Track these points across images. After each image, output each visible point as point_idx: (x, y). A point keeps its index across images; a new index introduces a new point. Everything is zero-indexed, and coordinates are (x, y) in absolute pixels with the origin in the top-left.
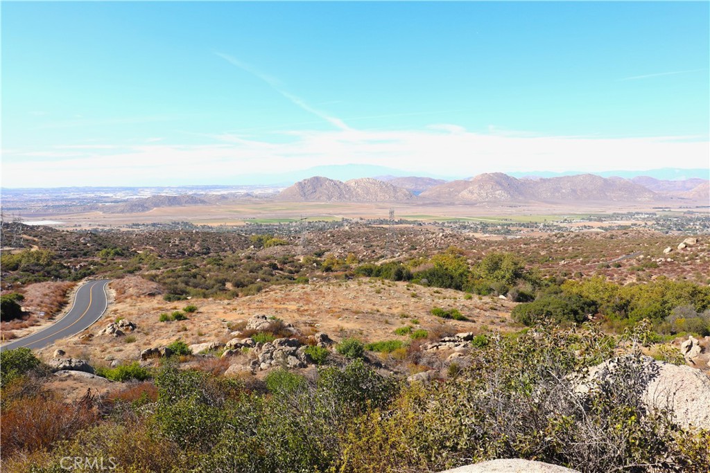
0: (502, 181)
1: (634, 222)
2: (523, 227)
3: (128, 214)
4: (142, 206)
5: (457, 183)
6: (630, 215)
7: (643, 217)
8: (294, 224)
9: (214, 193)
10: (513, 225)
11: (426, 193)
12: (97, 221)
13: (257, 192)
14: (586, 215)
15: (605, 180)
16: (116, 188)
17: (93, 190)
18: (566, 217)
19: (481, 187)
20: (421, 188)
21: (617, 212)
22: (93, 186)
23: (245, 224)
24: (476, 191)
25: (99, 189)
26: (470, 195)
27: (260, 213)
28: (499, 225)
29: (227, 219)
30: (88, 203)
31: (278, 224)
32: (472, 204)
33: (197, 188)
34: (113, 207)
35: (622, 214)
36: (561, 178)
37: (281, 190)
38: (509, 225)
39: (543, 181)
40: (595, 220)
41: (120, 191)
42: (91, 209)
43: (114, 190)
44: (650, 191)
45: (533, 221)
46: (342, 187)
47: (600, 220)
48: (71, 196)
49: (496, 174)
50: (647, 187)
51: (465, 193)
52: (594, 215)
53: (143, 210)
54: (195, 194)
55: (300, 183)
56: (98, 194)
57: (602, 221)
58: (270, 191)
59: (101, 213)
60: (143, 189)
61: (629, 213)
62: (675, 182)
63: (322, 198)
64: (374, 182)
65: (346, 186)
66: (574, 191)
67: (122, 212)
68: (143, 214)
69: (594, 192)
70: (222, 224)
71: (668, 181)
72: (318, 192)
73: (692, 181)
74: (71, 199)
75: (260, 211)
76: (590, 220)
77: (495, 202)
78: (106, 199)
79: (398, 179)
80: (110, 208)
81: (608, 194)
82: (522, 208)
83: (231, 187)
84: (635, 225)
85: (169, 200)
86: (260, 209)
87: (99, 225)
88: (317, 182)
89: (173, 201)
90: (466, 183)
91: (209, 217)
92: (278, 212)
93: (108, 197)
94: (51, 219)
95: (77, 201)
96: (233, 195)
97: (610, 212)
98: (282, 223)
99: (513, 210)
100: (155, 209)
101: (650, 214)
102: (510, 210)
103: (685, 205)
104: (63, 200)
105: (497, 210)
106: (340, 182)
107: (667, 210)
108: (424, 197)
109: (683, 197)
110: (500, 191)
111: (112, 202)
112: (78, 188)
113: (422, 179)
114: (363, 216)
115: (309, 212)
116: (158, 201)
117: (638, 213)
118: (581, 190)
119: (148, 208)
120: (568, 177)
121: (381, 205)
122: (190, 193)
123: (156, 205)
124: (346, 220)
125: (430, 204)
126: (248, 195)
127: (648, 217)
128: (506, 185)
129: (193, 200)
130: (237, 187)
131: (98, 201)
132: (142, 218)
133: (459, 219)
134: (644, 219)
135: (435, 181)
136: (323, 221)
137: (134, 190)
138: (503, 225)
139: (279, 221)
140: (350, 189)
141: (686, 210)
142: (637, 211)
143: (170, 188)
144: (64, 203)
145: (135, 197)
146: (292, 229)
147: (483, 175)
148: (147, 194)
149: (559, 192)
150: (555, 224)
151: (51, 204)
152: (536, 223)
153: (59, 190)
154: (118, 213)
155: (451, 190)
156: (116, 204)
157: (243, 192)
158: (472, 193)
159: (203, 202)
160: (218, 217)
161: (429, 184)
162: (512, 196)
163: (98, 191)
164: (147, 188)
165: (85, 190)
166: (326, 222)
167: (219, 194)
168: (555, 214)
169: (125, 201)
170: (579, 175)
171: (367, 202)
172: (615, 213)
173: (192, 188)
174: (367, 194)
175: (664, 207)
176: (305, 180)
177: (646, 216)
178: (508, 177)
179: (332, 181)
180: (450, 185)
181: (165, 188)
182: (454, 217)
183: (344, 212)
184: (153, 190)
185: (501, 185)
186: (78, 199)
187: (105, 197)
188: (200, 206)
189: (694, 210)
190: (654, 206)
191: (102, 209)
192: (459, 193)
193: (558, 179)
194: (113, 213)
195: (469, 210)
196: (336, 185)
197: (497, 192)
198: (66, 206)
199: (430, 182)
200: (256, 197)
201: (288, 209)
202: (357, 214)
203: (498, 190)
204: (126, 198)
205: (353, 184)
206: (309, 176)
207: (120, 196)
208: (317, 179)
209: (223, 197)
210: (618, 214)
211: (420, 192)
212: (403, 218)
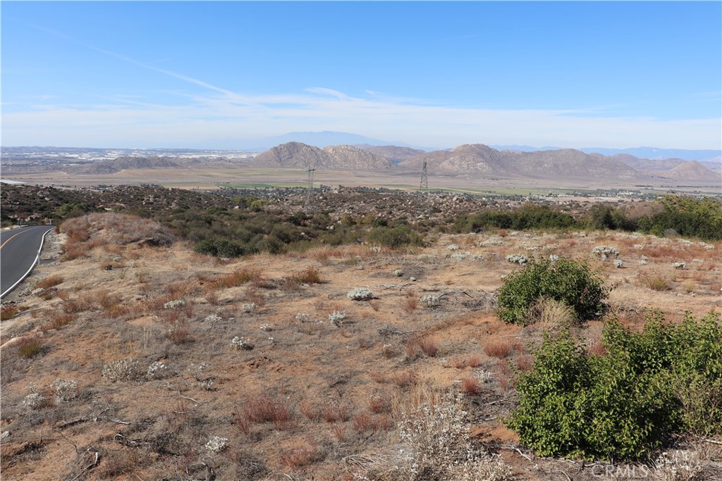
0: (483, 152)
1: (619, 198)
2: (508, 200)
3: (94, 175)
4: (109, 167)
5: (438, 153)
6: (615, 192)
7: (628, 194)
8: (271, 189)
9: (185, 157)
10: (499, 198)
11: (405, 163)
12: (61, 182)
13: (230, 157)
14: (571, 190)
15: (588, 156)
16: (82, 149)
17: (57, 150)
18: (550, 192)
19: (462, 158)
20: (399, 157)
21: (600, 188)
22: (57, 146)
23: (219, 188)
24: (457, 162)
25: (64, 150)
26: (450, 167)
27: (234, 178)
28: (484, 197)
29: (199, 183)
30: (51, 163)
31: (254, 189)
32: (452, 175)
33: (167, 151)
34: (77, 168)
35: (606, 191)
36: (543, 152)
37: (254, 156)
38: (494, 197)
39: (526, 154)
40: (581, 196)
41: (86, 152)
42: (54, 169)
43: (79, 151)
44: (632, 169)
45: (519, 193)
46: (319, 153)
47: (585, 195)
48: (33, 155)
49: (477, 146)
50: (628, 164)
51: (445, 164)
52: (579, 191)
53: (110, 172)
54: (165, 157)
55: (276, 148)
56: (62, 154)
57: (588, 197)
58: (244, 156)
59: (65, 173)
60: (111, 150)
61: (613, 190)
62: (655, 161)
63: (298, 165)
64: (353, 149)
65: (323, 152)
66: (556, 166)
67: (88, 172)
68: (110, 175)
69: (577, 168)
70: (195, 188)
71: (648, 160)
72: (294, 158)
73: (671, 160)
74: (33, 159)
75: (234, 176)
76: (576, 195)
77: (476, 174)
78: (71, 160)
79: (377, 147)
80: (75, 169)
81: (591, 170)
82: (505, 181)
83: (203, 152)
84: (622, 201)
85: (139, 162)
86: (235, 173)
87: (63, 186)
88: (293, 148)
89: (142, 163)
90: (447, 154)
91: (180, 181)
92: (253, 177)
93: (72, 158)
94: (10, 179)
95: (39, 161)
96: (206, 159)
97: (594, 188)
98: (258, 188)
99: (496, 183)
100: (123, 170)
101: (634, 191)
102: (492, 183)
103: (665, 184)
104: (24, 159)
105: (479, 182)
106: (318, 149)
107: (649, 188)
108: (404, 167)
109: (663, 176)
110: (482, 163)
111: (77, 163)
112: (40, 148)
113: (401, 148)
114: (342, 184)
115: (286, 177)
116: (127, 162)
117: (622, 190)
118: (563, 165)
119: (116, 170)
120: (551, 151)
121: (360, 173)
122: (160, 156)
123: (125, 167)
124: (325, 187)
125: (410, 174)
126: (221, 159)
127: (633, 195)
128: (488, 157)
129: (165, 163)
130: (209, 152)
131: (62, 162)
132: (109, 180)
133: (442, 190)
134: (629, 196)
135: (414, 151)
136: (301, 188)
137: (101, 151)
138: (488, 197)
139: (255, 186)
140: (327, 156)
141: (668, 189)
142: (620, 188)
143: (138, 151)
144: (24, 162)
145: (102, 158)
146: (269, 194)
147: (465, 146)
148: (113, 156)
149: (541, 166)
150: (541, 198)
151: (10, 163)
152: (521, 196)
153: (20, 149)
154: (83, 173)
155: (432, 160)
156: (81, 165)
157: (215, 156)
158: (453, 164)
159: (174, 165)
160: (189, 181)
161: (409, 154)
162: (494, 169)
163: (62, 151)
164: (114, 150)
165: (49, 150)
166: (305, 189)
167: (190, 157)
168: (539, 189)
169: (91, 162)
170: (561, 150)
171: (346, 170)
172: (599, 190)
173: (162, 152)
174: (345, 161)
175: (646, 185)
176: (281, 145)
177: (631, 193)
178: (490, 149)
179: (309, 147)
180: (431, 155)
181: (134, 150)
182: (436, 188)
183: (322, 179)
184: (121, 152)
185: (482, 156)
186: (40, 159)
187: (69, 158)
188: (171, 169)
189: (676, 189)
190: (636, 184)
191: (66, 170)
192: (440, 163)
193: (540, 154)
194: (77, 173)
195: (450, 181)
196: (314, 151)
197: (479, 164)
198: (27, 165)
199: (409, 151)
200: (230, 161)
201: (263, 175)
202: (336, 181)
203: (479, 162)
204: (92, 159)
205: (330, 151)
206: (285, 142)
207: (85, 157)
208: (293, 144)
209: (195, 161)
210: (602, 190)
211: (399, 162)
212: (384, 187)
